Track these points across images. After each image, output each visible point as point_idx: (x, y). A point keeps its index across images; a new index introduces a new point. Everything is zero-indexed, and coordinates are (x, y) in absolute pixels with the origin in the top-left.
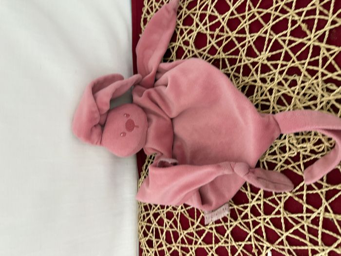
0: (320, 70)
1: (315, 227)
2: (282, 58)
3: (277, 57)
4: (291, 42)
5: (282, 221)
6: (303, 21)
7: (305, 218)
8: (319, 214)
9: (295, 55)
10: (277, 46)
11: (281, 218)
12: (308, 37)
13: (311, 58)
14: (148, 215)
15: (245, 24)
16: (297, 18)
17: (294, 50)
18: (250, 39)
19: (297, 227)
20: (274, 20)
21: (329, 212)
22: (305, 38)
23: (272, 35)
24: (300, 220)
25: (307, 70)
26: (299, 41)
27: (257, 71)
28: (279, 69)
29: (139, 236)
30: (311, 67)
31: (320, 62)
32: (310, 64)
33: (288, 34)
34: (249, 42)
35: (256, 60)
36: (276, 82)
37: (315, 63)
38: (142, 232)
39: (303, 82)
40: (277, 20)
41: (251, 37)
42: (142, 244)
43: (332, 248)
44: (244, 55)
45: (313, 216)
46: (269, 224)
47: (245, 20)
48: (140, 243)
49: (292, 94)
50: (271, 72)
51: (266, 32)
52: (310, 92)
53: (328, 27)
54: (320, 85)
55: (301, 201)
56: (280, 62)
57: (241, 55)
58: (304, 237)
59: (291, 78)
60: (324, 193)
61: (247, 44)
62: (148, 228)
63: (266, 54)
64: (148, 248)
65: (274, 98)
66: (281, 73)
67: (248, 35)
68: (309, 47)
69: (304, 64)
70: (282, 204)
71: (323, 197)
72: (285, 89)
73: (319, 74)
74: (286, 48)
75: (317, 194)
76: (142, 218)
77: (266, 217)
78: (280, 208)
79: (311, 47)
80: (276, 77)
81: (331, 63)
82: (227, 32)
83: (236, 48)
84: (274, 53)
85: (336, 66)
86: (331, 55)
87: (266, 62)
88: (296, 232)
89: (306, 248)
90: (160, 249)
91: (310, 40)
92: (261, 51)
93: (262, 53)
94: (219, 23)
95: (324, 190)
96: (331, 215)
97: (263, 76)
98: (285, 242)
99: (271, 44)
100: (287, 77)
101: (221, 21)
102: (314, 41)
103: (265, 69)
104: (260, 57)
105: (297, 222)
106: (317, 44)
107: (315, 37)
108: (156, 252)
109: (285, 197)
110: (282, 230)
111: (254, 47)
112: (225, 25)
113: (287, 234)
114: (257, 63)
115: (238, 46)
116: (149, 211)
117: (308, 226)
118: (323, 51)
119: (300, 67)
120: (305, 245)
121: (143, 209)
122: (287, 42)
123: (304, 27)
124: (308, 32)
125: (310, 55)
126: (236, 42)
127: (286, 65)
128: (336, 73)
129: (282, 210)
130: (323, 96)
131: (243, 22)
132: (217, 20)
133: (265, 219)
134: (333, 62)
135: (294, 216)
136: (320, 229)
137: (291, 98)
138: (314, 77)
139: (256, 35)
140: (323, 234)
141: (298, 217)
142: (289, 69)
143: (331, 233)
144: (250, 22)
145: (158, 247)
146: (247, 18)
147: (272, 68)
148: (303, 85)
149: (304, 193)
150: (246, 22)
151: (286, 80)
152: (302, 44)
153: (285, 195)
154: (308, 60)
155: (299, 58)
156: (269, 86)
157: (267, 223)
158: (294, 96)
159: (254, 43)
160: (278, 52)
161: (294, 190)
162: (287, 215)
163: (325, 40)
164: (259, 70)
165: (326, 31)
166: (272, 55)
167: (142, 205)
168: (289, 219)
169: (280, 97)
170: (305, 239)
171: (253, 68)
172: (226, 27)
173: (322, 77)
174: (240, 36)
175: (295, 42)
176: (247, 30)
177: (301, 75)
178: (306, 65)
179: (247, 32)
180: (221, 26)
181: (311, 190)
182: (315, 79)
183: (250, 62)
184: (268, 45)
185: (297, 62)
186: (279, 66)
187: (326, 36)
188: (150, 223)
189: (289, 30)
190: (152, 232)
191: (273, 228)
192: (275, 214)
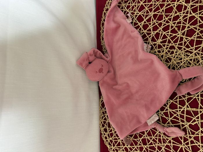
0: (183, 47)
1: (183, 115)
2: (167, 42)
3: (165, 42)
4: (171, 35)
5: (169, 113)
6: (176, 27)
7: (178, 111)
8: (184, 109)
9: (172, 41)
10: (165, 37)
11: (168, 112)
12: (178, 33)
13: (179, 42)
14: (104, 116)
15: (151, 27)
16: (173, 25)
17: (172, 39)
18: (153, 34)
19: (175, 115)
20: (163, 26)
21: (189, 107)
22: (177, 34)
23: (163, 32)
24: (176, 112)
25: (178, 47)
26: (174, 35)
27: (156, 48)
28: (166, 47)
29: (100, 127)
30: (179, 46)
31: (183, 44)
32: (179, 44)
33: (170, 32)
34: (153, 35)
35: (156, 43)
36: (165, 52)
37: (181, 44)
38: (101, 125)
39: (176, 52)
40: (165, 26)
41: (153, 33)
42: (101, 131)
43: (190, 123)
44: (150, 41)
45: (182, 110)
46: (163, 115)
47: (151, 25)
48: (100, 130)
49: (171, 58)
50: (162, 48)
51: (160, 31)
52: (179, 56)
53: (186, 29)
54: (183, 54)
55: (176, 104)
56: (166, 44)
57: (149, 41)
58: (178, 119)
59: (171, 50)
60: (186, 99)
61: (152, 36)
62: (105, 122)
63: (160, 40)
64: (105, 133)
65: (164, 59)
66: (167, 48)
67: (152, 32)
68: (178, 37)
69: (176, 45)
70: (168, 106)
71: (186, 101)
72: (169, 55)
73: (183, 49)
74: (169, 38)
75: (183, 100)
76: (101, 118)
77: (161, 112)
79: (179, 37)
80: (165, 50)
81: (188, 44)
82: (143, 31)
83: (147, 37)
84: (164, 40)
85: (190, 46)
86: (188, 41)
87: (160, 44)
88: (175, 118)
89: (179, 124)
90: (110, 133)
91: (179, 34)
92: (158, 39)
93: (158, 40)
94: (139, 26)
95: (186, 98)
96: (190, 109)
97: (159, 50)
98: (170, 123)
99: (162, 36)
100: (169, 50)
101: (140, 25)
103: (160, 47)
104: (158, 41)
105: (175, 113)
106: (181, 36)
107: (181, 33)
108: (108, 134)
109: (170, 102)
110: (168, 117)
111: (154, 37)
112: (142, 27)
113: (171, 119)
114: (156, 44)
115: (148, 36)
116: (105, 115)
117: (180, 114)
118: (184, 39)
119: (175, 46)
120: (179, 123)
121: (102, 114)
122: (169, 35)
123: (176, 29)
124: (178, 31)
125: (179, 41)
126: (147, 35)
127: (169, 45)
128: (190, 48)
129: (168, 108)
130: (184, 58)
131: (150, 26)
132: (138, 25)
133: (161, 113)
134: (189, 44)
135: (174, 110)
136: (185, 115)
137: (171, 59)
138: (181, 50)
139: (156, 32)
140: (186, 117)
142: (170, 47)
143: (190, 117)
144: (153, 26)
145: (110, 132)
146: (152, 24)
147: (163, 46)
148: (176, 53)
149: (178, 100)
150: (151, 26)
151: (169, 51)
152: (176, 36)
153: (169, 102)
154: (178, 43)
155: (174, 42)
156: (162, 54)
157: (162, 115)
158: (172, 58)
159: (155, 35)
160: (165, 39)
161: (174, 99)
162: (171, 110)
163: (185, 35)
164: (157, 47)
165: (185, 31)
166: (163, 41)
167: (102, 112)
168: (172, 112)
169: (167, 59)
170: (179, 120)
171: (154, 46)
172: (142, 28)
173: (184, 50)
174: (149, 32)
175: (173, 35)
176: (152, 30)
177: (175, 49)
178: (177, 45)
179: (152, 31)
180: (140, 28)
181: (181, 99)
182: (181, 51)
183: (153, 44)
184: (161, 37)
185: (173, 44)
186: (166, 46)
187: (186, 33)
188: (105, 120)
189: (170, 30)
190: (107, 125)
191: (165, 117)
192: (165, 111)
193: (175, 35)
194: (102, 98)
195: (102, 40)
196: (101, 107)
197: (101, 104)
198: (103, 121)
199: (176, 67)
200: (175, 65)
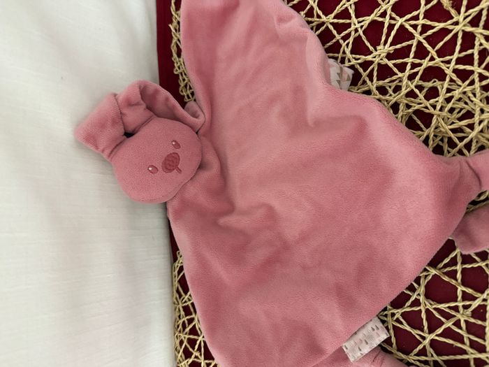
0: (477, 70)
1: (480, 322)
2: (412, 55)
3: (404, 53)
4: (425, 28)
5: (424, 316)
7: (461, 309)
8: (485, 300)
9: (434, 48)
10: (403, 35)
11: (420, 311)
12: (454, 20)
13: (460, 52)
14: (191, 321)
15: (348, 3)
17: (432, 40)
18: (358, 26)
19: (449, 324)
22: (450, 22)
23: (394, 19)
24: (453, 313)
25: (455, 71)
26: (440, 26)
27: (370, 76)
28: (408, 71)
29: (176, 357)
30: (461, 67)
31: (476, 57)
32: (459, 61)
33: (421, 16)
34: (356, 30)
35: (369, 58)
36: (404, 91)
37: (468, 60)
38: (181, 351)
39: (449, 90)
41: (359, 22)
44: (348, 51)
45: (475, 304)
46: (401, 323)
49: (432, 110)
50: (394, 78)
51: (384, 15)
52: (461, 105)
53: (485, 3)
54: (478, 95)
55: (453, 282)
56: (410, 60)
57: (344, 53)
58: (460, 339)
59: (430, 84)
61: (353, 33)
62: (192, 342)
63: (384, 49)
65: (402, 117)
66: (411, 77)
67: (354, 20)
68: (456, 35)
69: (449, 62)
70: (422, 290)
72: (421, 103)
74: (418, 37)
75: (480, 267)
76: (180, 327)
77: (395, 311)
78: (419, 295)
79: (460, 35)
80: (404, 84)
82: (319, 17)
83: (334, 41)
84: (398, 46)
87: (386, 61)
88: (448, 333)
89: (465, 357)
91: (457, 23)
92: (376, 44)
93: (378, 48)
97: (381, 83)
98: (430, 350)
99: (393, 33)
100: (421, 83)
102: (464, 26)
103: (384, 72)
104: (375, 53)
105: (448, 317)
106: (469, 29)
107: (465, 19)
109: (426, 276)
110: (422, 330)
111: (364, 38)
112: (315, 5)
113: (433, 336)
114: (372, 62)
115: (338, 37)
116: (193, 316)
117: (466, 321)
118: (480, 40)
119: (443, 66)
120: (465, 352)
121: (183, 313)
122: (419, 28)
123: (447, 4)
124: (453, 12)
125: (458, 48)
126: (335, 32)
127: (420, 65)
129: (422, 298)
130: (482, 111)
133: (393, 315)
135: (442, 306)
136: (488, 326)
137: (431, 116)
138: (467, 82)
139: (368, 20)
141: (450, 308)
142: (425, 70)
147: (395, 70)
148: (449, 95)
149: (459, 268)
151: (420, 88)
152: (445, 32)
153: (425, 273)
154: (456, 55)
155: (441, 53)
156: (393, 98)
158: (437, 112)
159: (364, 32)
160: (404, 44)
161: (441, 265)
162: (432, 306)
163: (482, 23)
164: (375, 74)
165: (482, 10)
166: (395, 50)
167: (181, 306)
168: (434, 312)
169: (410, 117)
170: (463, 343)
171: (365, 71)
172: (316, 9)
173: (480, 81)
174: (341, 21)
175: (433, 28)
176: (352, 12)
177: (444, 80)
178: (453, 63)
179: (353, 15)
180: (308, 7)
181: (471, 263)
182: (469, 85)
183: (359, 61)
184: (388, 35)
185: (438, 60)
186: (409, 67)
187: (484, 18)
188: (195, 335)
189: (423, 9)
190: (199, 349)
191: (408, 328)
192: (411, 306)
193: (442, 25)
194: (180, 260)
195: (175, 55)
196: (178, 291)
197: (177, 279)
198: (187, 336)
199: (446, 147)
200: (442, 140)
